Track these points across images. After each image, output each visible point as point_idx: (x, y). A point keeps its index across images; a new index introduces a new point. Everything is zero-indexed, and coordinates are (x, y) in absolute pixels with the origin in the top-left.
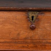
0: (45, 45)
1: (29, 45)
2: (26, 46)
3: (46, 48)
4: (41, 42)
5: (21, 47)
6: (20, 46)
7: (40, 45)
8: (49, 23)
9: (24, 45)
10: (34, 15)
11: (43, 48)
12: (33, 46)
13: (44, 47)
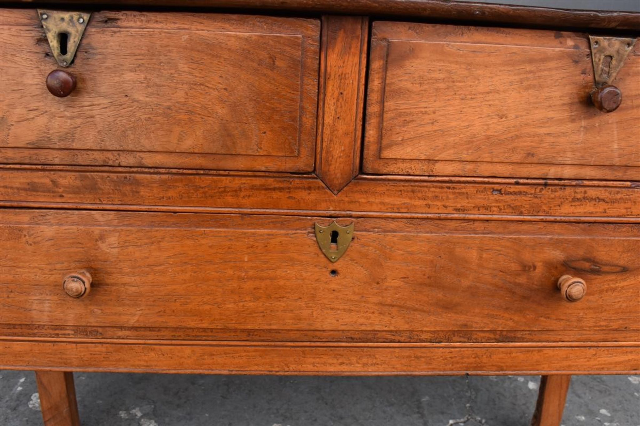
0: (135, 179)
1: (62, 181)
2: (47, 181)
3: (142, 193)
4: (111, 163)
5: (25, 189)
6: (17, 185)
7: (112, 181)
8: (141, 71)
9: (36, 180)
10: (71, 30)
11: (124, 195)
12: (78, 183)
13: (128, 188)
